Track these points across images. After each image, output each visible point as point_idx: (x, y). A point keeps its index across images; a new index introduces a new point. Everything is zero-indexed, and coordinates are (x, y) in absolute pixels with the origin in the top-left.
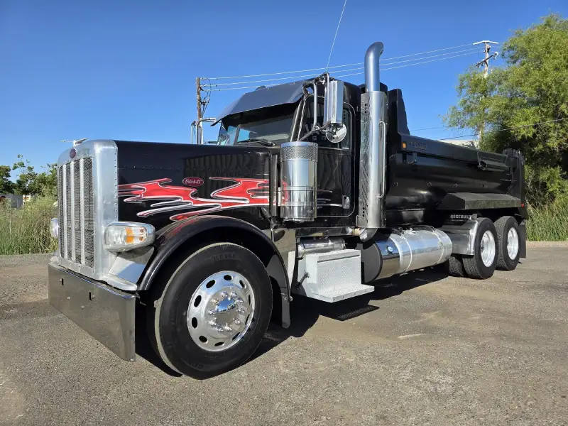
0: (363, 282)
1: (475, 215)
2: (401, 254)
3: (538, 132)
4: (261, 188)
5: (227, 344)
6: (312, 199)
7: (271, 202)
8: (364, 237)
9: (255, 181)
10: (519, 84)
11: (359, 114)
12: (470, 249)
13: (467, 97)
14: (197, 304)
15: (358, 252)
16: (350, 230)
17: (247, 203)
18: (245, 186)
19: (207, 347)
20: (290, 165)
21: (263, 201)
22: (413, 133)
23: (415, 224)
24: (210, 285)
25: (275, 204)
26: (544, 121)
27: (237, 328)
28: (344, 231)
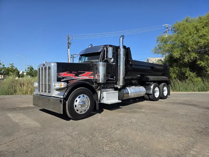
0: (119, 100)
1: (153, 82)
2: (129, 93)
3: (181, 56)
4: (91, 74)
5: (83, 112)
6: (105, 77)
7: (94, 78)
8: (119, 87)
9: (90, 72)
10: (175, 40)
11: (118, 54)
12: (151, 92)
13: (160, 44)
14: (76, 102)
15: (117, 91)
16: (115, 86)
17: (88, 78)
18: (87, 73)
19: (79, 112)
20: (99, 68)
21: (92, 77)
22: (133, 59)
23: (135, 85)
24: (79, 97)
25: (95, 78)
26: (183, 52)
27: (85, 108)
28: (114, 86)
